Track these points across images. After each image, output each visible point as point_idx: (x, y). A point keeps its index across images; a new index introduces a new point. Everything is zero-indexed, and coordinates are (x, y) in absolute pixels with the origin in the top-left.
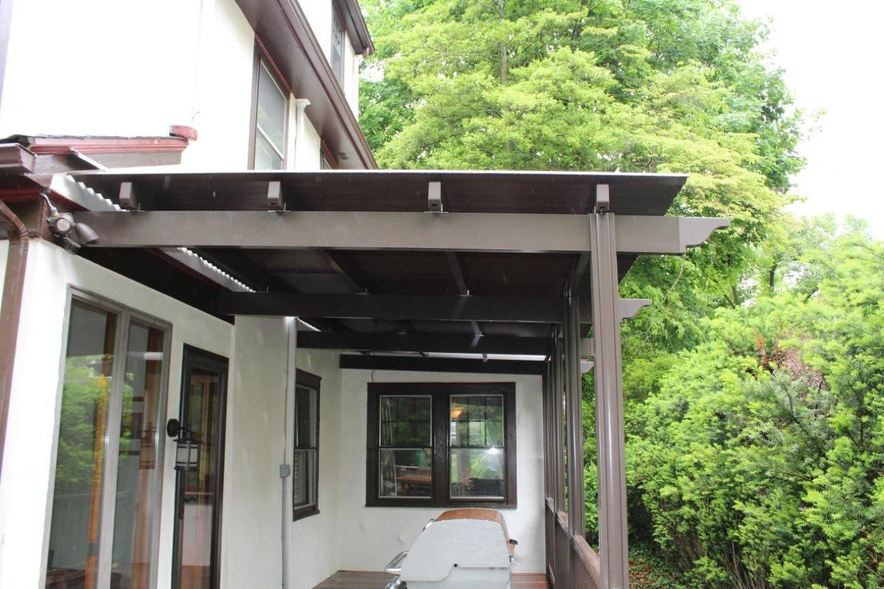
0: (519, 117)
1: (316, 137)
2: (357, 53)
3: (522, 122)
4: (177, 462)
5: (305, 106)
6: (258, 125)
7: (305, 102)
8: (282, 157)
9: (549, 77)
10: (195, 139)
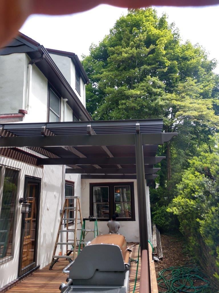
0: (136, 100)
1: (71, 110)
2: (85, 83)
3: (136, 101)
4: (22, 211)
5: (66, 101)
6: (50, 108)
7: (66, 100)
8: (59, 117)
9: (144, 86)
10: (27, 113)
